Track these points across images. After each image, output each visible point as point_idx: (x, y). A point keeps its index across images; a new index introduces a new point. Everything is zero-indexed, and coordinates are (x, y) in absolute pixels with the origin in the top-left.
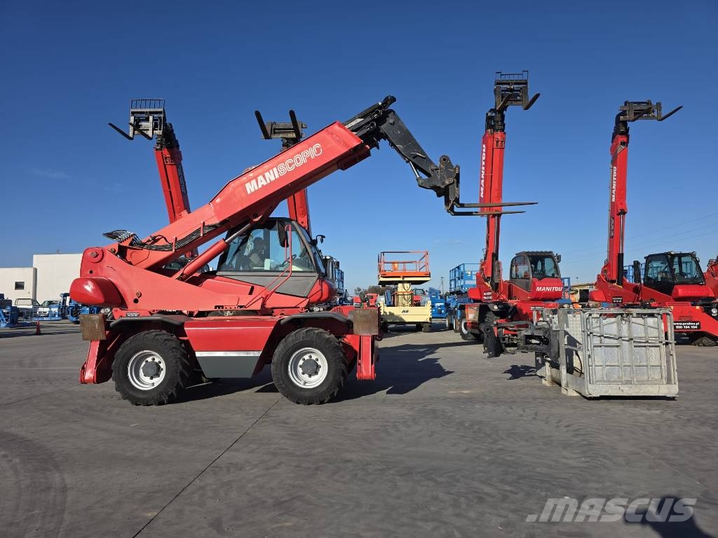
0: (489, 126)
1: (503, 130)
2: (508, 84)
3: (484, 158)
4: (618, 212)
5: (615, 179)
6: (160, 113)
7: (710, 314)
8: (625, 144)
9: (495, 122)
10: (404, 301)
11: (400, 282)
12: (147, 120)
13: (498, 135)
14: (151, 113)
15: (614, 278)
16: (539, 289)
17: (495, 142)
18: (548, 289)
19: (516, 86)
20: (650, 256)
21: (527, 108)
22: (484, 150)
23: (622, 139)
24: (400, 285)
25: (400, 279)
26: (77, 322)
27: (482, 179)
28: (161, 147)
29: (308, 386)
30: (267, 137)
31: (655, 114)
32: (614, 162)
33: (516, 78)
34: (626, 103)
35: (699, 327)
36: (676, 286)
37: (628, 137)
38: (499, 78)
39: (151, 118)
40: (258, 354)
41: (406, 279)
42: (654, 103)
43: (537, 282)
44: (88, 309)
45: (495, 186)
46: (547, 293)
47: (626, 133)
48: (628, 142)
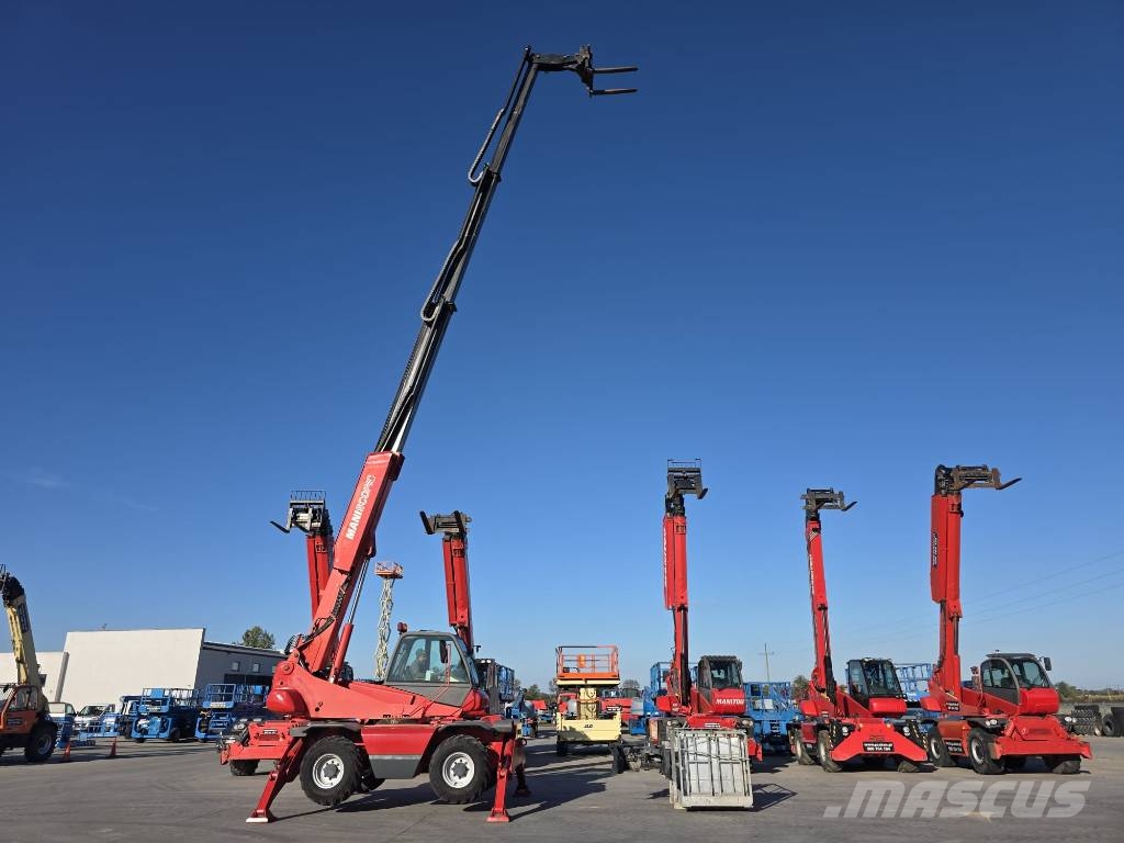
0: (669, 509)
1: (683, 514)
2: (681, 471)
3: (665, 543)
4: (820, 607)
5: (812, 568)
6: (321, 504)
7: (902, 733)
8: (818, 530)
9: (675, 506)
10: (589, 714)
11: (582, 686)
12: (306, 511)
13: (678, 520)
14: (310, 504)
15: (824, 687)
16: (719, 701)
17: (675, 527)
18: (729, 702)
19: (689, 474)
21: (701, 497)
22: (665, 535)
23: (814, 525)
24: (582, 690)
25: (582, 682)
26: (141, 740)
28: (315, 534)
29: (458, 786)
30: (430, 532)
31: (838, 504)
33: (689, 466)
34: (808, 491)
35: (892, 748)
36: (872, 699)
37: (819, 522)
38: (672, 466)
39: (311, 510)
40: (419, 758)
41: (589, 682)
42: (836, 492)
43: (717, 695)
44: (159, 720)
45: (679, 575)
46: (728, 706)
47: (817, 520)
48: (820, 529)
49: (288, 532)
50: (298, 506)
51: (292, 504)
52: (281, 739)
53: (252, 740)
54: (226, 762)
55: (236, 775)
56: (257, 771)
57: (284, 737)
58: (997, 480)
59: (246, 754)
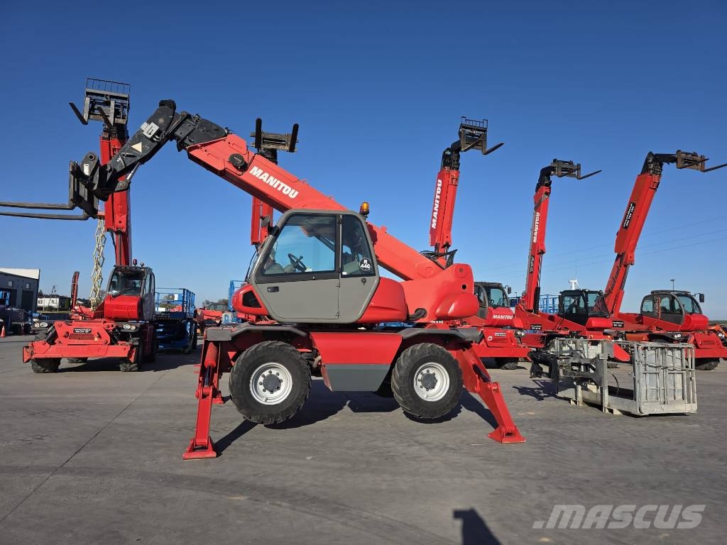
0: (445, 163)
1: (458, 169)
2: (471, 129)
3: (439, 192)
4: (537, 252)
5: (537, 223)
6: (125, 99)
8: (547, 194)
9: (451, 159)
12: (107, 104)
13: (453, 173)
14: (112, 97)
15: (532, 308)
16: (495, 317)
17: (450, 179)
18: (502, 317)
19: (477, 132)
20: (565, 291)
21: (486, 154)
22: (440, 185)
23: (544, 189)
27: (434, 211)
28: (110, 136)
31: (576, 174)
32: (537, 209)
33: (478, 124)
34: (555, 161)
36: (590, 319)
37: (550, 188)
38: (464, 122)
39: (113, 103)
42: (575, 164)
43: (493, 311)
45: (447, 219)
46: (501, 320)
47: (548, 185)
48: (549, 193)
49: (84, 123)
50: (94, 97)
51: (88, 93)
52: (96, 339)
53: (60, 338)
54: (28, 361)
55: (38, 372)
56: (60, 367)
57: (100, 337)
58: (703, 166)
59: (52, 352)
